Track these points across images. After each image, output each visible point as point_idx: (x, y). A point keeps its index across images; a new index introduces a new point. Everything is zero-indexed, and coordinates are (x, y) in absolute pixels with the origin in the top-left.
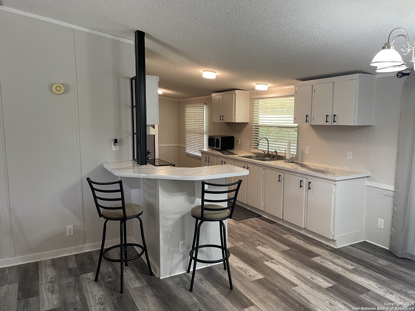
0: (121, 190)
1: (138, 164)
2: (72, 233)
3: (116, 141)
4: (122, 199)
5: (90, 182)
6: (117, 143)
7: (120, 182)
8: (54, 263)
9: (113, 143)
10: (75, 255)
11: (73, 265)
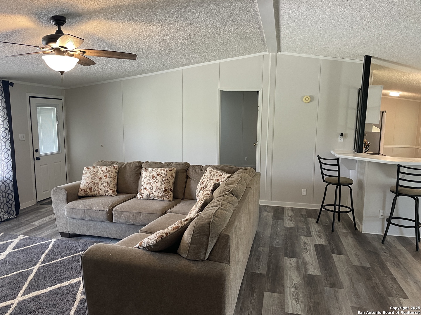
0: (338, 165)
1: (356, 152)
2: (305, 195)
3: (342, 135)
4: (338, 171)
5: (319, 158)
6: (342, 136)
7: (338, 159)
8: (293, 209)
9: (339, 136)
10: (306, 209)
11: (304, 213)
